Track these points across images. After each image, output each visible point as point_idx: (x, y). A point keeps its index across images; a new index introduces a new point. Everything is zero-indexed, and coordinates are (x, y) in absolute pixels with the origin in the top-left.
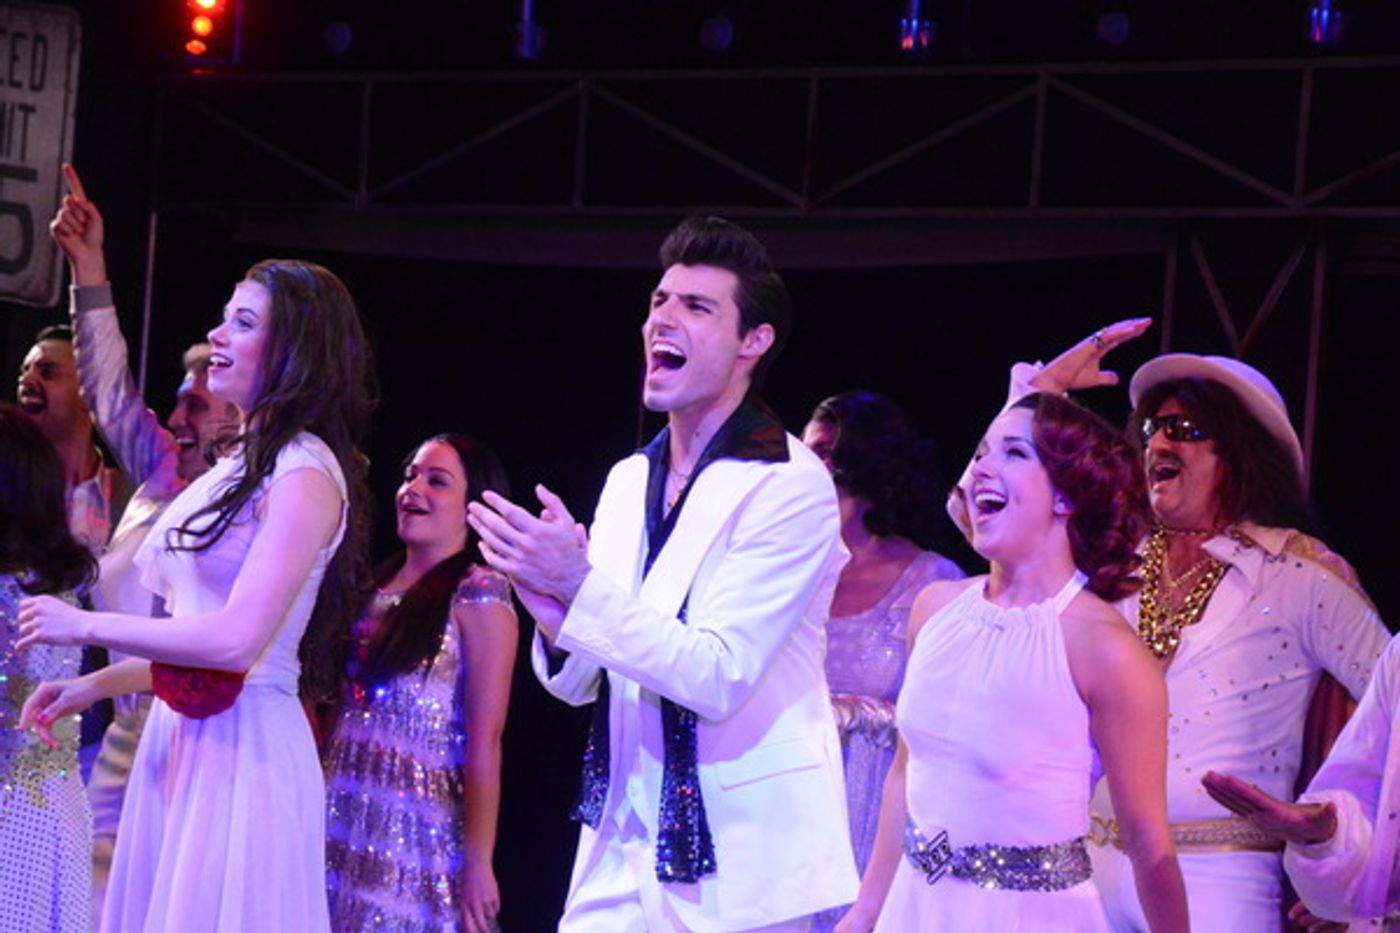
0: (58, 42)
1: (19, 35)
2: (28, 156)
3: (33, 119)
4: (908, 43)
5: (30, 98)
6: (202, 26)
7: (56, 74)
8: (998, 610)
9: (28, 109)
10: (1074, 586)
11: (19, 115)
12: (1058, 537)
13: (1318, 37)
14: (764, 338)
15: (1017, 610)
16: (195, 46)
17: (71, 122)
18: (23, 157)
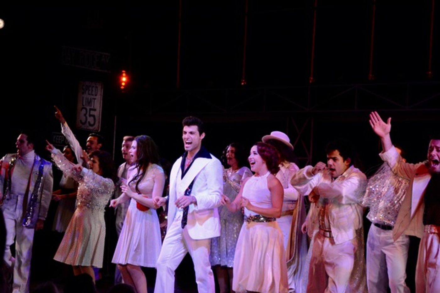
0: (99, 87)
1: (93, 87)
2: (95, 106)
3: (96, 101)
4: (243, 84)
5: (95, 97)
6: (123, 84)
7: (99, 93)
8: (257, 178)
9: (95, 99)
10: (268, 173)
11: (93, 100)
12: (265, 166)
13: (311, 82)
14: (204, 135)
15: (260, 177)
16: (122, 87)
17: (102, 100)
18: (94, 107)
